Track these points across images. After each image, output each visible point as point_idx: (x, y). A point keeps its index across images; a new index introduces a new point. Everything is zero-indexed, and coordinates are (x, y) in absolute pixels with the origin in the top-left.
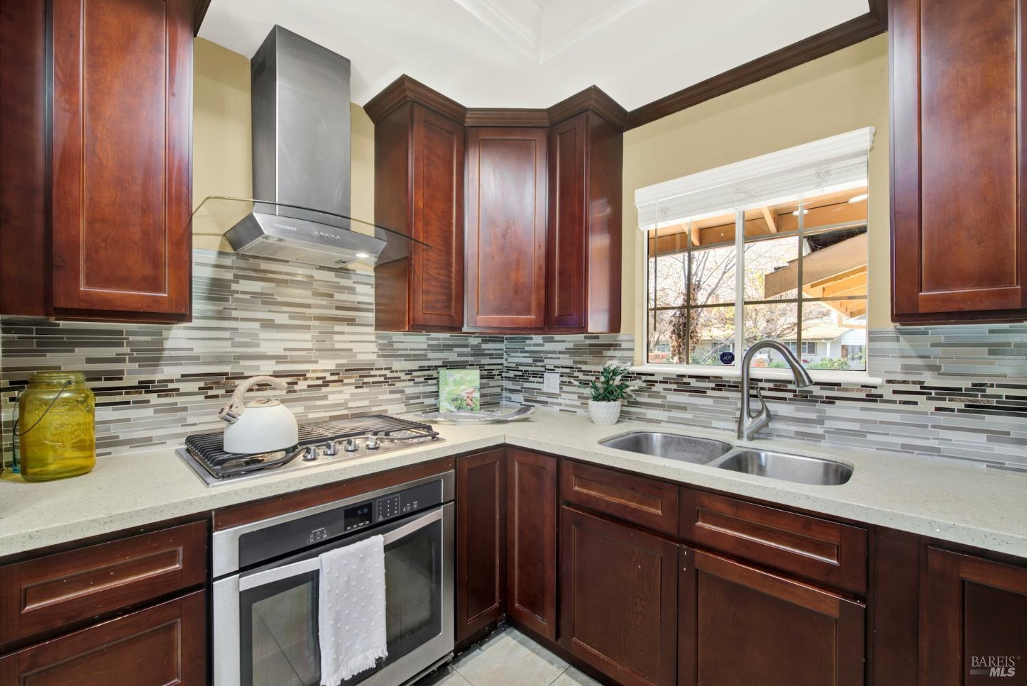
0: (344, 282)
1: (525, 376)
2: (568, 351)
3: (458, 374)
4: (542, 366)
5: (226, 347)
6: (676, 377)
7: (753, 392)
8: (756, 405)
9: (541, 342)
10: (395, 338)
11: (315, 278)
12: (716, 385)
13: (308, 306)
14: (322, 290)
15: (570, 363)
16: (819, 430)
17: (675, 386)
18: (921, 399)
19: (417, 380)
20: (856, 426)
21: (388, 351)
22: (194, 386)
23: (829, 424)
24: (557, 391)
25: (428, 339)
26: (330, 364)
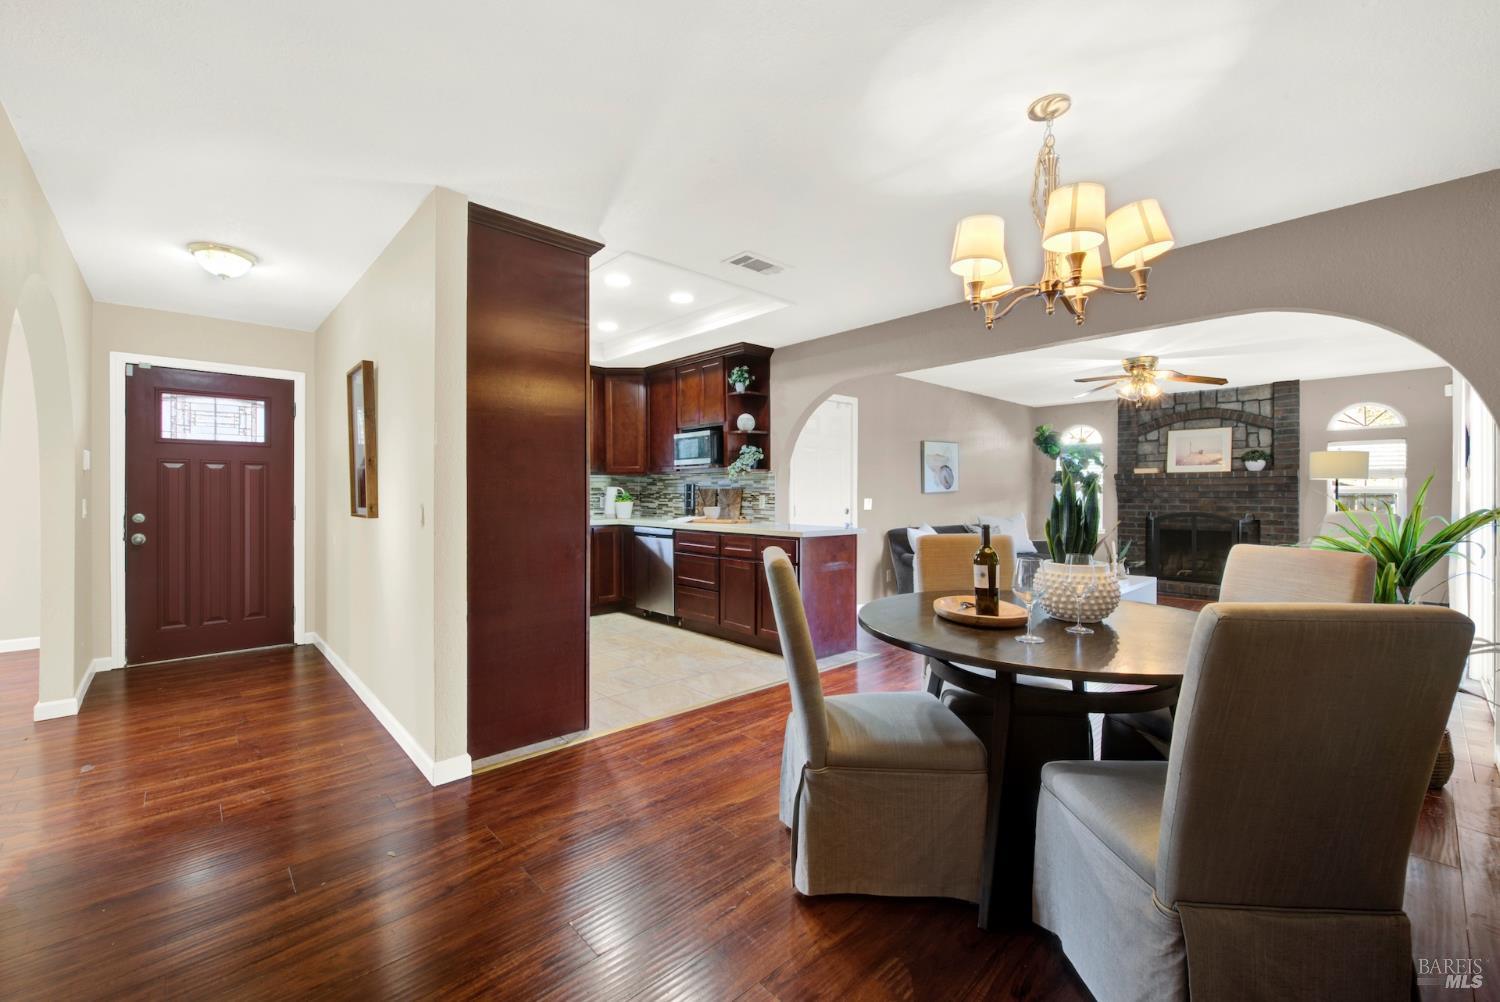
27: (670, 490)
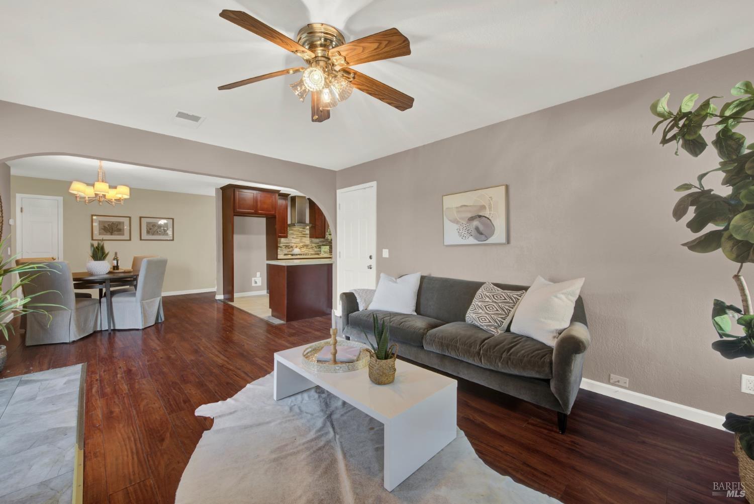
0: (304, 230)
3: (325, 247)
5: (287, 241)
10: (313, 240)
13: (299, 234)
19: (317, 248)
21: (312, 242)
22: (284, 247)
25: (319, 240)
26: (302, 244)
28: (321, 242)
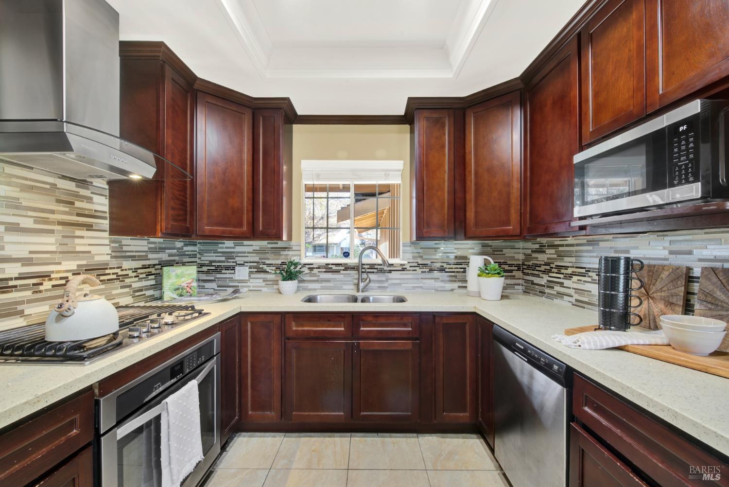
0: (83, 192)
1: (218, 270)
2: (255, 252)
3: (179, 270)
4: (233, 262)
6: (325, 265)
7: (364, 270)
8: (364, 276)
9: (233, 245)
10: (124, 242)
11: (58, 186)
12: (345, 268)
13: (53, 212)
14: (64, 197)
15: (257, 259)
16: (386, 285)
17: (324, 270)
18: (417, 268)
19: (141, 276)
20: (398, 281)
21: (119, 254)
23: (390, 282)
24: (247, 278)
25: (149, 243)
26: (72, 265)
27: (567, 261)
28: (153, 251)
